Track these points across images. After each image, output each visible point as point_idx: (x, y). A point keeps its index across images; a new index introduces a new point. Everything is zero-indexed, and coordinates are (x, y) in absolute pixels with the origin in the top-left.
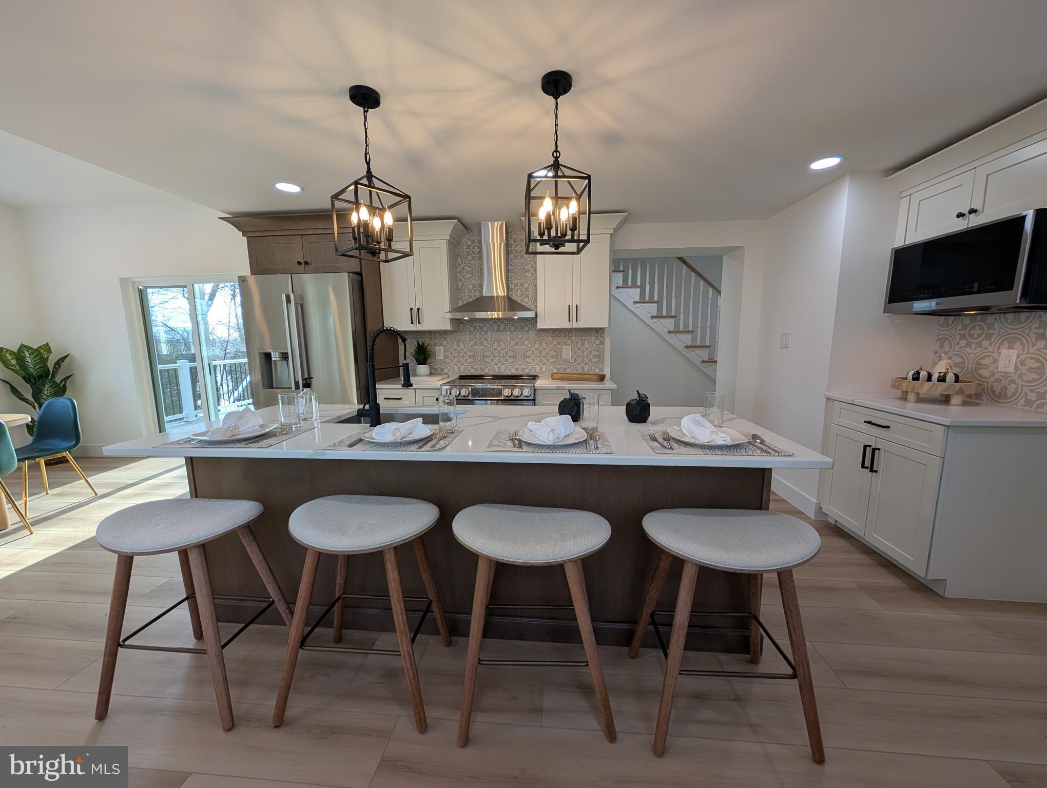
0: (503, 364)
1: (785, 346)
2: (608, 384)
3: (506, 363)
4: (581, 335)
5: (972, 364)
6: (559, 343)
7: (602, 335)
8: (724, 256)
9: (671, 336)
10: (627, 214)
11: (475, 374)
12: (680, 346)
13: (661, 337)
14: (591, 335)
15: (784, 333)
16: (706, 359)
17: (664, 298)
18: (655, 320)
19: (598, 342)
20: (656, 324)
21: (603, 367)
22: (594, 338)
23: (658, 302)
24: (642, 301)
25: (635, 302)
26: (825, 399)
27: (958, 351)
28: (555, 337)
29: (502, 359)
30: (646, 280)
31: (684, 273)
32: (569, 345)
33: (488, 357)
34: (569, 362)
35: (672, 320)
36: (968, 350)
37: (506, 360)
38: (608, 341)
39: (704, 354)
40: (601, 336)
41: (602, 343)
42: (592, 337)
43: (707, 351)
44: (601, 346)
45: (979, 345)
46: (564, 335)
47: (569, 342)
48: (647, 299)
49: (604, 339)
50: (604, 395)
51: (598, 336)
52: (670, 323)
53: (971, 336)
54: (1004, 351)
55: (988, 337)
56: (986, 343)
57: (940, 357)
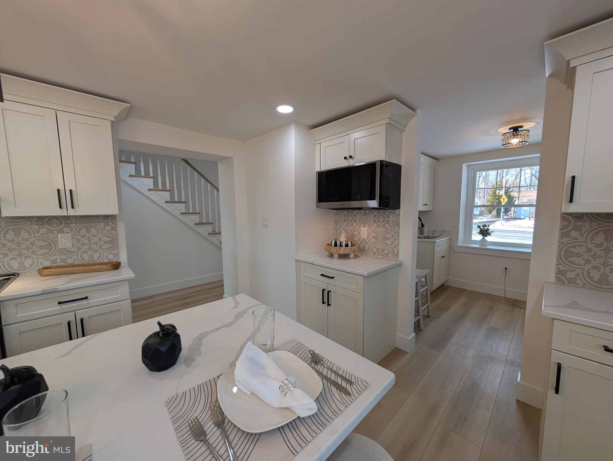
1: (266, 226)
2: (126, 273)
4: (84, 221)
5: (350, 235)
6: (49, 232)
7: (113, 221)
8: (218, 163)
9: (183, 216)
10: (129, 105)
12: (192, 224)
13: (176, 217)
14: (99, 221)
15: (264, 218)
16: (211, 232)
17: (175, 189)
18: (169, 204)
20: (171, 208)
21: (118, 252)
22: (103, 224)
23: (171, 191)
24: (156, 188)
25: (149, 190)
26: (295, 260)
27: (344, 228)
28: (44, 224)
30: (158, 173)
31: (189, 172)
32: (69, 233)
34: (70, 251)
35: (184, 205)
36: (347, 227)
38: (121, 228)
39: (209, 229)
40: (111, 222)
41: (115, 229)
42: (100, 223)
43: (211, 227)
44: (113, 232)
45: (352, 225)
46: (59, 222)
47: (66, 229)
48: (160, 188)
49: (116, 225)
50: (119, 287)
51: (108, 222)
52: (182, 207)
53: (348, 220)
54: (362, 228)
55: (355, 221)
56: (354, 224)
57: (336, 230)
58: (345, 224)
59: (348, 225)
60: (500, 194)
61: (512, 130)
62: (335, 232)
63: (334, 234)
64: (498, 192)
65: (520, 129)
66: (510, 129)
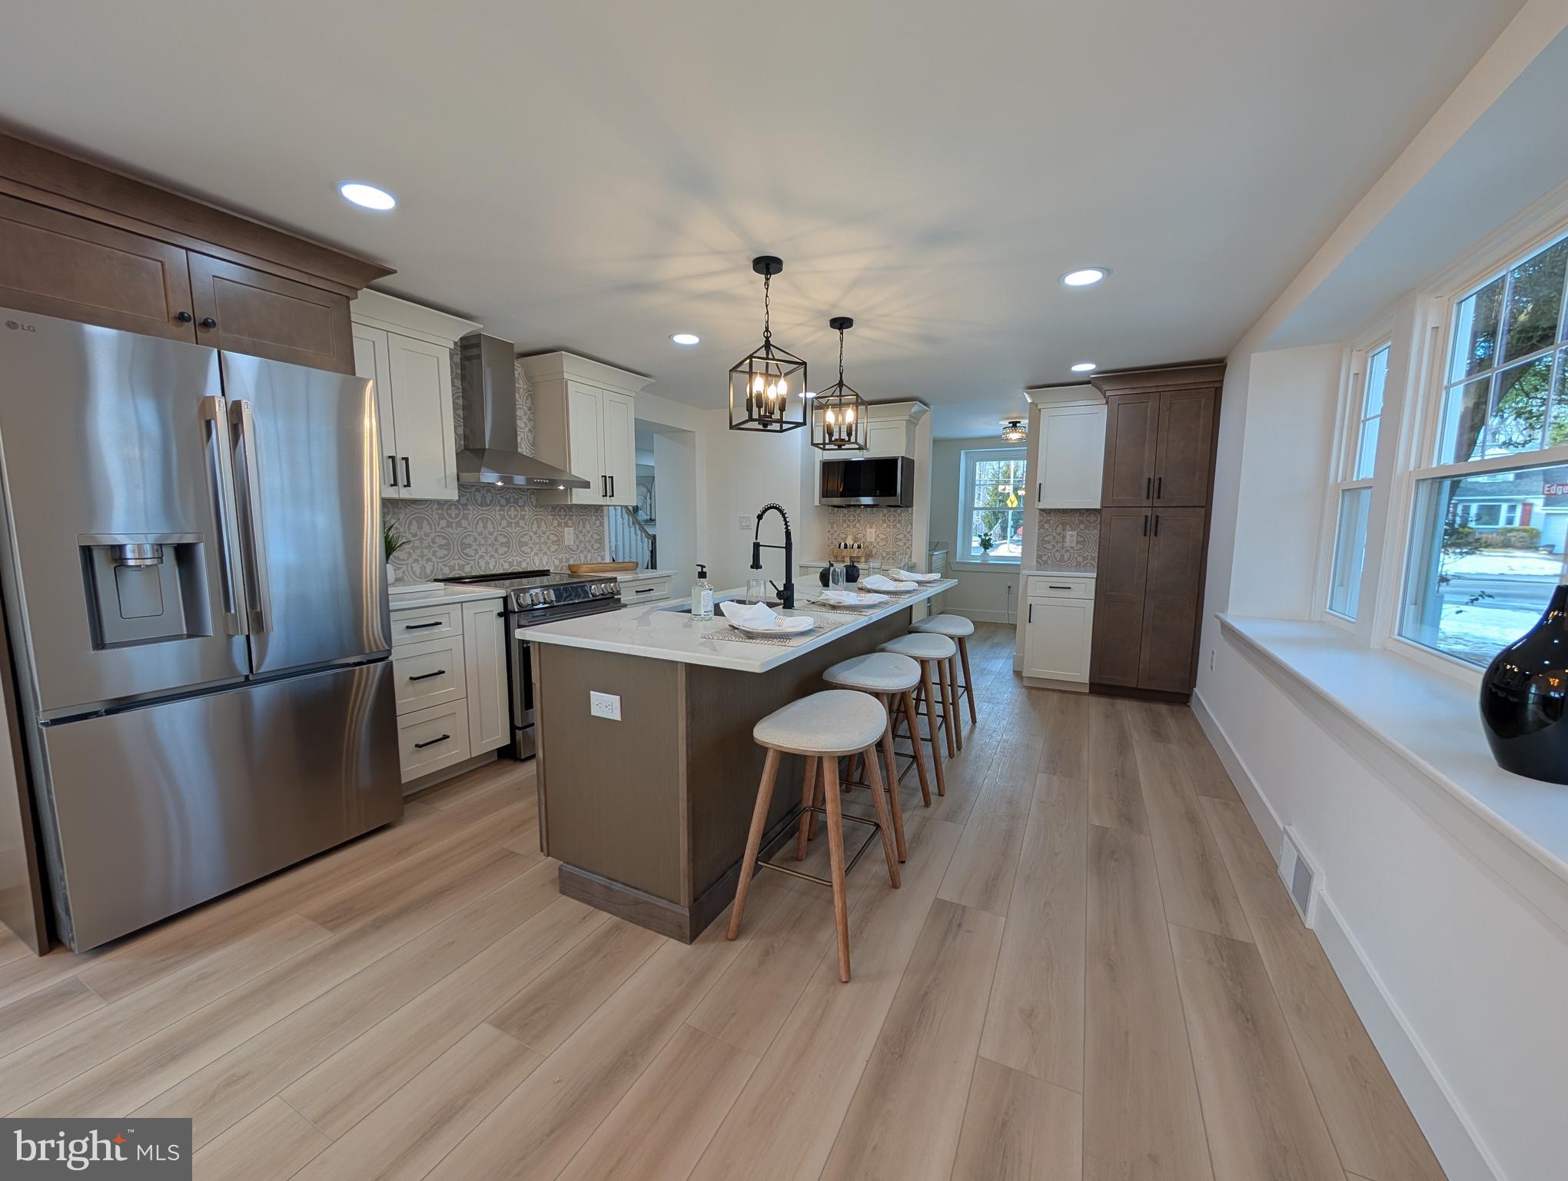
0: (492, 556)
3: (496, 555)
4: (581, 514)
6: (559, 525)
7: (602, 515)
11: (510, 571)
14: (591, 514)
19: (598, 523)
21: (604, 554)
22: (594, 518)
27: (843, 530)
28: (555, 515)
29: (490, 549)
32: (571, 527)
33: (470, 546)
34: (571, 549)
37: (496, 551)
41: (602, 524)
44: (601, 528)
45: (854, 526)
46: (565, 513)
47: (570, 522)
49: (604, 520)
51: (598, 516)
53: (849, 521)
54: (868, 530)
55: (859, 521)
56: (858, 525)
57: (832, 534)
58: (845, 525)
59: (848, 526)
60: (1006, 492)
61: (1011, 425)
62: (830, 536)
63: (829, 539)
64: (1001, 488)
65: (1018, 425)
66: (1010, 423)
